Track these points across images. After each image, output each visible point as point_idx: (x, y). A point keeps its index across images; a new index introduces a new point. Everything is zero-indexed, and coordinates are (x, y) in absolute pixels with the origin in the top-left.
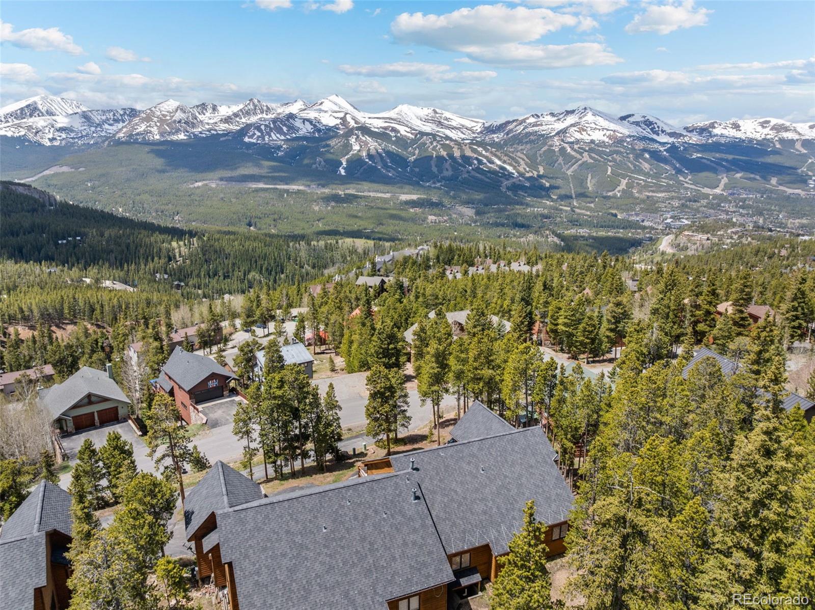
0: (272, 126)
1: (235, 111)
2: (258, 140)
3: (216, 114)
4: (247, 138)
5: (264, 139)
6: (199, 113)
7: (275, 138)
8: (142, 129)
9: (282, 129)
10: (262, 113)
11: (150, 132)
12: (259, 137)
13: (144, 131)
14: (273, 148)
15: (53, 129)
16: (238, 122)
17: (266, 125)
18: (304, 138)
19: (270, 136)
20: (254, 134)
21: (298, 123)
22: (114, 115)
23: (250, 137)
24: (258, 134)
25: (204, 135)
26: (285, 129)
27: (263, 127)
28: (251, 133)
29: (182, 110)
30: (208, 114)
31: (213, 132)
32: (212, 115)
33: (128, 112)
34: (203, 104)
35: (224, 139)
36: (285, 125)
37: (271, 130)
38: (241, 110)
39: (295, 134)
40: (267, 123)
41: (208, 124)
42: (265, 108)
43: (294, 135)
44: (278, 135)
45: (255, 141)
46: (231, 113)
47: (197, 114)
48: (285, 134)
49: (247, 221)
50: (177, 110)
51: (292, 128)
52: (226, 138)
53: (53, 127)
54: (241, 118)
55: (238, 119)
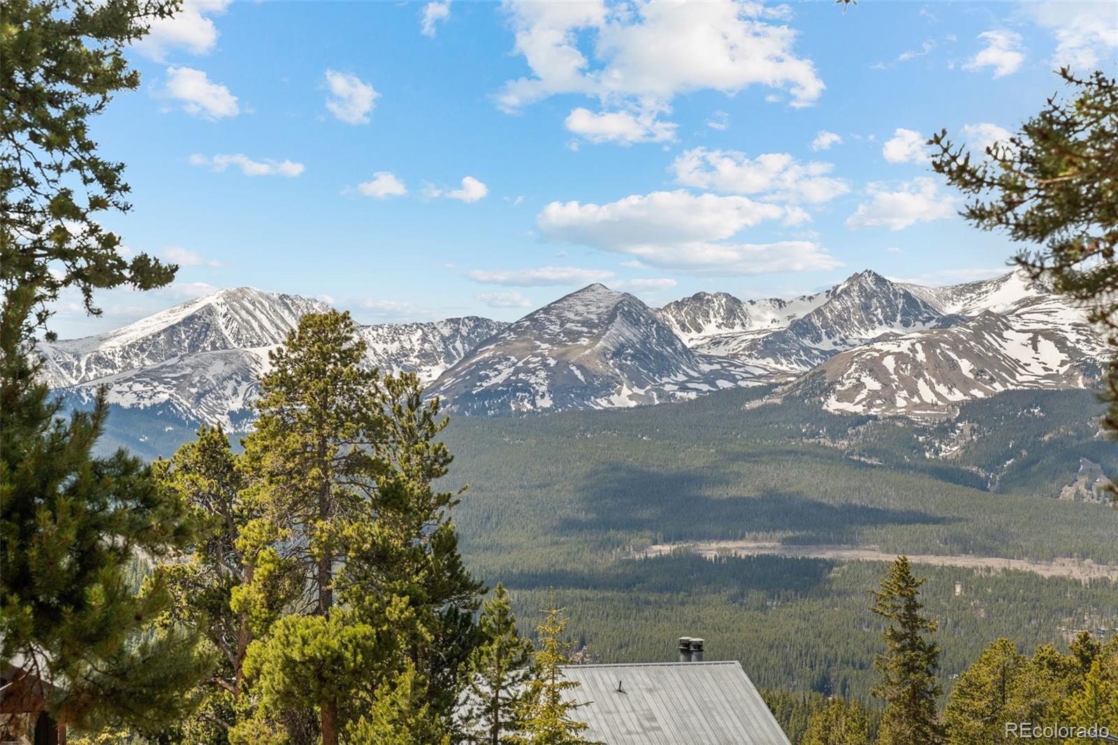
0: (921, 356)
1: (800, 315)
2: (870, 405)
3: (738, 329)
4: (833, 398)
5: (891, 402)
6: (684, 327)
7: (929, 397)
8: (500, 379)
9: (955, 366)
10: (889, 319)
11: (527, 387)
12: (874, 395)
13: (507, 382)
14: (923, 431)
15: (245, 385)
16: (807, 351)
17: (899, 357)
18: (1035, 396)
19: (914, 392)
20: (860, 386)
21: (1014, 345)
22: (424, 339)
23: (843, 397)
24: (872, 384)
25: (693, 395)
26: (966, 366)
27: (889, 363)
28: (848, 384)
29: (627, 315)
30: (711, 329)
31: (723, 384)
32: (725, 331)
33: (464, 330)
34: (698, 297)
35: (755, 404)
36: (967, 353)
37: (918, 370)
38: (818, 312)
39: (1004, 382)
40: (905, 347)
41: (709, 359)
42: (901, 303)
43: (998, 387)
44: (942, 389)
45: (859, 409)
46: (787, 324)
47: (677, 330)
48: (965, 385)
49: (816, 674)
50: (612, 318)
51: (993, 364)
52: (766, 400)
53: (246, 378)
54: (818, 339)
55: (807, 342)
